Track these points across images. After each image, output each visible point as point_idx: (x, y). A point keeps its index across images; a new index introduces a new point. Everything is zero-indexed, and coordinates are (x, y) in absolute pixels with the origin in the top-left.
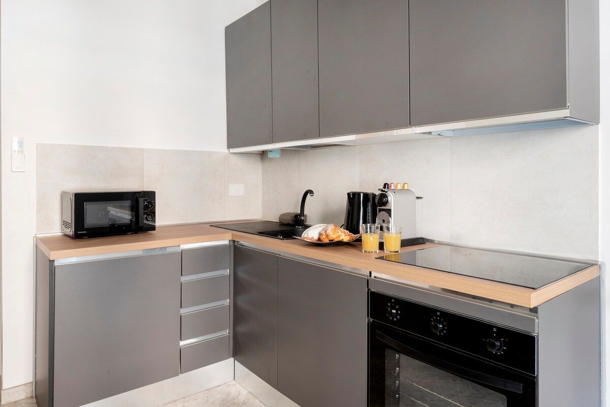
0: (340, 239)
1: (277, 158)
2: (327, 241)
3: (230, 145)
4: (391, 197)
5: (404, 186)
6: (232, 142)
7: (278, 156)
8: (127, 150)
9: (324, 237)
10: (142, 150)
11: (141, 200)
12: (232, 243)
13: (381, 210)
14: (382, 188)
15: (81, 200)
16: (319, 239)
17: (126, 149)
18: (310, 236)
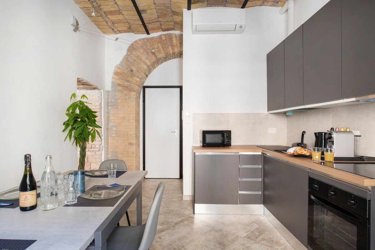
0: (303, 153)
1: (291, 115)
2: (296, 154)
3: (269, 109)
4: (334, 135)
5: (347, 130)
6: (270, 107)
8: (222, 114)
10: (229, 113)
11: (225, 134)
12: (263, 154)
13: (329, 141)
14: (330, 130)
15: (205, 133)
16: (294, 153)
18: (289, 152)
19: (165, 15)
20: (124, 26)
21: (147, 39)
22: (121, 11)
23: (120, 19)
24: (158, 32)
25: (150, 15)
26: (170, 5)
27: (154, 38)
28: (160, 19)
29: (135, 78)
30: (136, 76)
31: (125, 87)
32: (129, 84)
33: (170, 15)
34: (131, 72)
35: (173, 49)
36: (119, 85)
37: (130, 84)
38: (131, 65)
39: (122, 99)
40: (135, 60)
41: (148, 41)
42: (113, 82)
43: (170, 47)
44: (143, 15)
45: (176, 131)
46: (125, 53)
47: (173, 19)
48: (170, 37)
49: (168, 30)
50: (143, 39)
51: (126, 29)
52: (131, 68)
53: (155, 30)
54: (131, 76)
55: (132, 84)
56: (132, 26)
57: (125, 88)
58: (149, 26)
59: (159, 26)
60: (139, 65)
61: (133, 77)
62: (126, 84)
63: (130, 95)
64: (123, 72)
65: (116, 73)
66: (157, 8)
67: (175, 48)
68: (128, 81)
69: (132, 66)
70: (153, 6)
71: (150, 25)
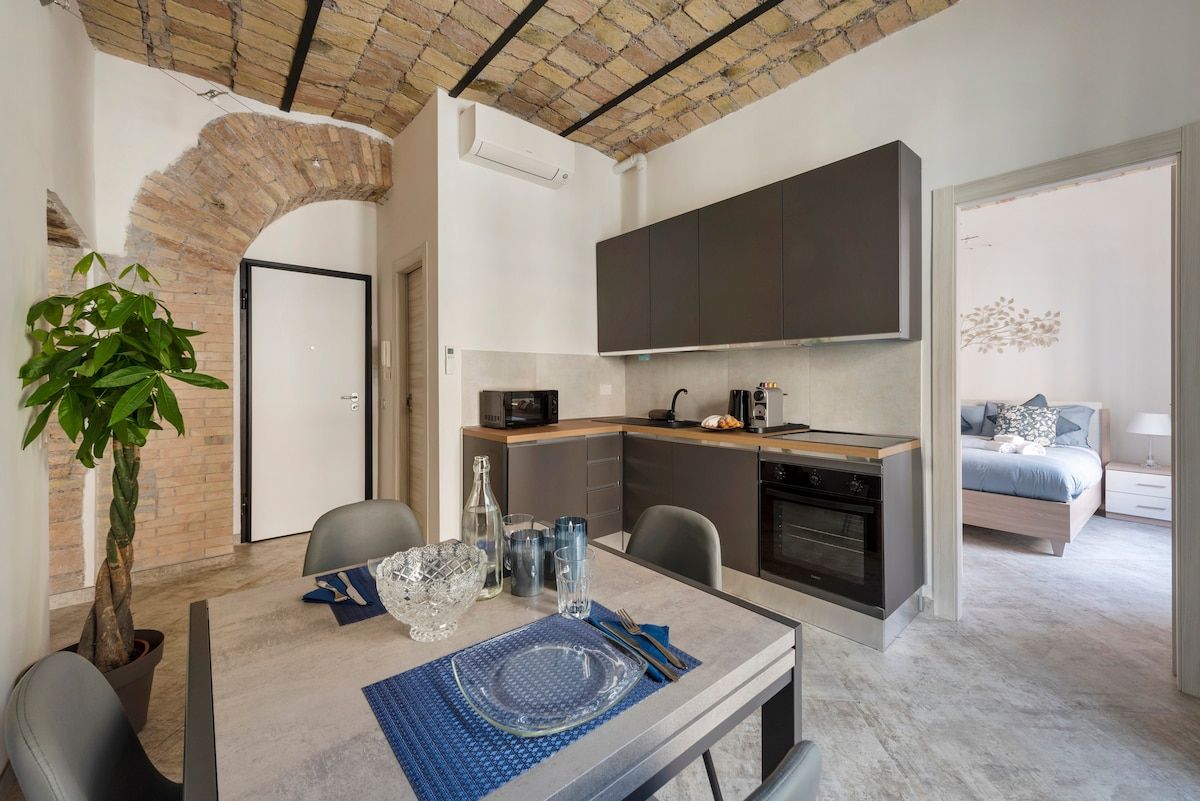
0: (733, 425)
2: (727, 427)
3: (601, 349)
4: (766, 394)
5: (773, 385)
6: (603, 346)
7: (648, 359)
9: (724, 424)
10: (535, 354)
11: (550, 397)
12: (621, 434)
13: (758, 404)
14: (758, 385)
16: (719, 426)
17: (525, 354)
18: (711, 424)
19: (375, 81)
20: (208, 54)
21: (279, 121)
22: (236, 9)
23: (214, 28)
24: (318, 113)
25: (334, 62)
26: (408, 64)
27: (302, 128)
28: (352, 86)
29: (231, 229)
30: (235, 226)
31: (190, 252)
32: (207, 245)
33: (388, 85)
34: (216, 209)
35: (363, 176)
36: (164, 242)
37: (211, 246)
38: (217, 185)
39: (177, 291)
40: (232, 175)
41: (280, 129)
42: (133, 229)
43: (354, 167)
44: (313, 57)
45: (353, 395)
46: (193, 142)
47: (388, 99)
48: (355, 140)
49: (351, 118)
50: (265, 119)
51: (209, 65)
52: (218, 198)
53: (313, 104)
54: (217, 222)
55: (217, 248)
56: (243, 66)
57: (191, 255)
58: (304, 89)
59: (336, 99)
60: (249, 195)
61: (226, 228)
62: (197, 243)
63: (212, 281)
64: (181, 202)
65: (147, 199)
66: (370, 55)
67: (370, 173)
68: (204, 236)
69: (220, 190)
70: (361, 47)
71: (311, 87)
